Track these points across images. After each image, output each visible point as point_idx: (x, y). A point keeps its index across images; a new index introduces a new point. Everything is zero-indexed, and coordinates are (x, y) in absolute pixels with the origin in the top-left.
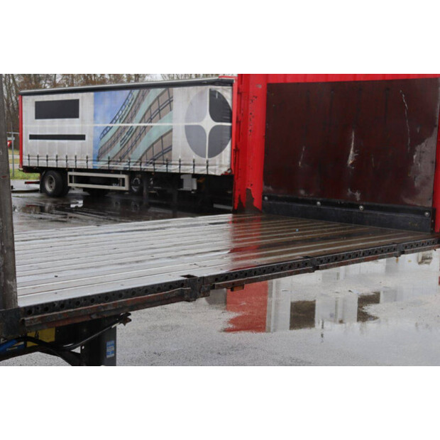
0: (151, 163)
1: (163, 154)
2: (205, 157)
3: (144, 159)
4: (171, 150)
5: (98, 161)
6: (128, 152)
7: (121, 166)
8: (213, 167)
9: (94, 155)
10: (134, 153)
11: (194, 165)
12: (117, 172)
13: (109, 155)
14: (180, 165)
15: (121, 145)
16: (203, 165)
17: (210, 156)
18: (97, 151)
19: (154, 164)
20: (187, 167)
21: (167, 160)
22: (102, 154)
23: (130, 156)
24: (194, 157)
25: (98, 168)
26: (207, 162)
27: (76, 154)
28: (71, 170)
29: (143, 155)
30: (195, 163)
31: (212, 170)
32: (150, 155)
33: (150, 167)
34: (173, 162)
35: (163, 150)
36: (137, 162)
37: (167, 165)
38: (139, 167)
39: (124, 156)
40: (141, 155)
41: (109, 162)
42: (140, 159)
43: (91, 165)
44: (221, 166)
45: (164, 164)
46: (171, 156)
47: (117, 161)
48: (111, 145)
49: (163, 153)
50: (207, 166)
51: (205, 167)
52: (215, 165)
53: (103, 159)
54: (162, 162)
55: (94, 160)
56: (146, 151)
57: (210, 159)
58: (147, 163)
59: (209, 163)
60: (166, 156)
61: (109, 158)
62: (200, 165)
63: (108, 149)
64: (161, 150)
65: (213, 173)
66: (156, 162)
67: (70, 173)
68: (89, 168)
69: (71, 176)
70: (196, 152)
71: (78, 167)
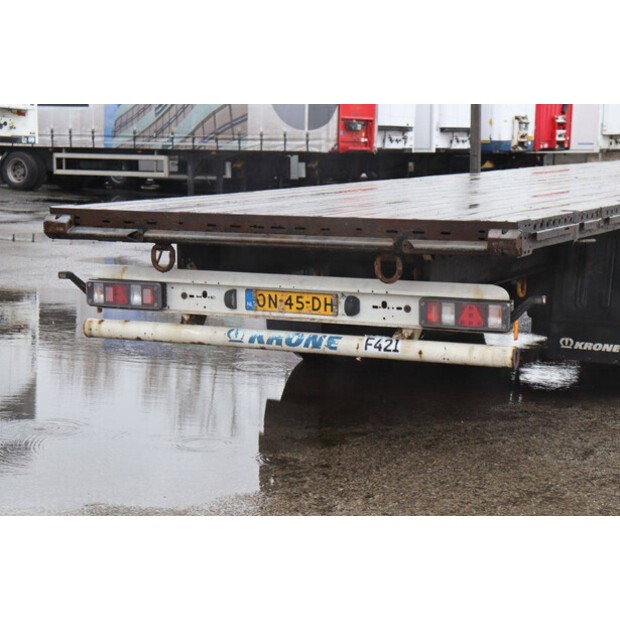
0: (211, 139)
1: (232, 126)
2: (303, 128)
3: (199, 133)
4: (246, 120)
5: (114, 136)
6: (169, 124)
7: (158, 144)
8: (317, 142)
9: (105, 130)
10: (181, 124)
11: (285, 140)
12: (150, 152)
13: (135, 128)
14: (262, 140)
15: (157, 114)
16: (301, 139)
17: (311, 127)
18: (112, 122)
19: (217, 140)
20: (273, 143)
21: (239, 135)
22: (121, 126)
23: (174, 129)
24: (285, 129)
25: (114, 146)
26: (307, 135)
27: (70, 126)
28: (59, 150)
29: (197, 128)
30: (287, 137)
31: (314, 146)
32: (209, 127)
33: (211, 145)
34: (249, 137)
35: (232, 120)
36: (187, 137)
37: (239, 140)
38: (190, 144)
39: (162, 130)
40: (193, 128)
41: (135, 138)
42: (193, 133)
43: (100, 143)
44: (328, 140)
45: (234, 139)
46: (245, 128)
47: (151, 137)
48: (138, 114)
49: (232, 124)
50: (307, 141)
51: (304, 143)
52: (320, 139)
53: (122, 134)
54: (231, 137)
55: (106, 136)
56: (203, 122)
57: (311, 132)
58: (205, 138)
59: (310, 137)
60: (238, 128)
61: (135, 133)
62: (293, 140)
63: (132, 119)
64: (229, 120)
65: (316, 150)
66: (220, 136)
67: (57, 155)
68: (96, 146)
69: (59, 160)
70: (289, 122)
71: (74, 145)
